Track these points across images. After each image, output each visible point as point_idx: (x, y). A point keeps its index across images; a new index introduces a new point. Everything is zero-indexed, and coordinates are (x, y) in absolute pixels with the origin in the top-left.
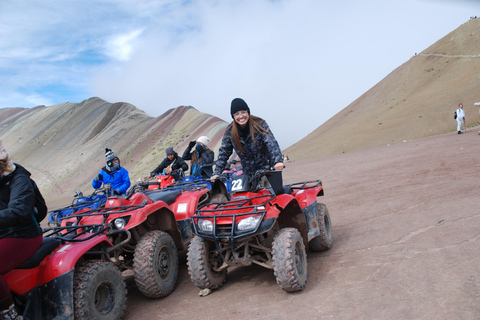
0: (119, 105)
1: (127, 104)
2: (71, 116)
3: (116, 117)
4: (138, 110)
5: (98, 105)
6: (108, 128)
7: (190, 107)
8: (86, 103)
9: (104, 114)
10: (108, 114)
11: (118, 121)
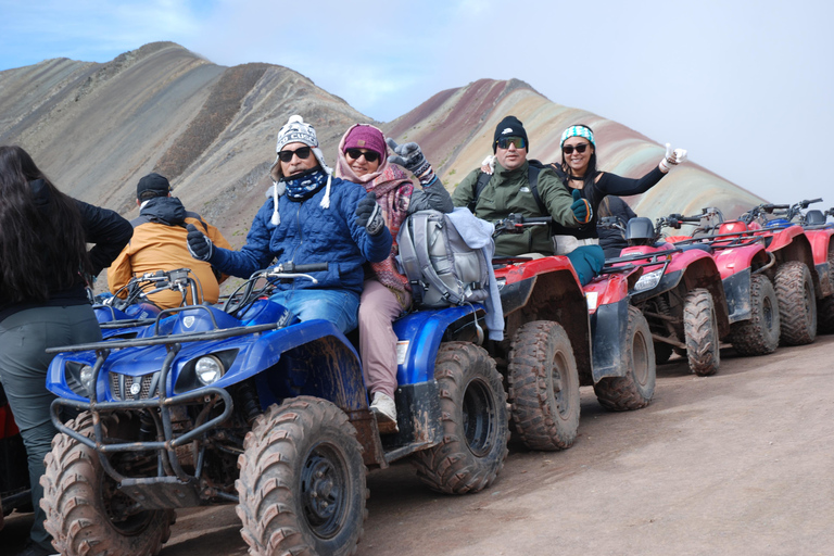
0: (253, 74)
1: (279, 71)
2: (79, 109)
3: (238, 119)
4: (322, 93)
5: (174, 72)
6: (211, 157)
7: (516, 84)
8: (130, 64)
9: (195, 107)
10: (211, 106)
11: (248, 134)
